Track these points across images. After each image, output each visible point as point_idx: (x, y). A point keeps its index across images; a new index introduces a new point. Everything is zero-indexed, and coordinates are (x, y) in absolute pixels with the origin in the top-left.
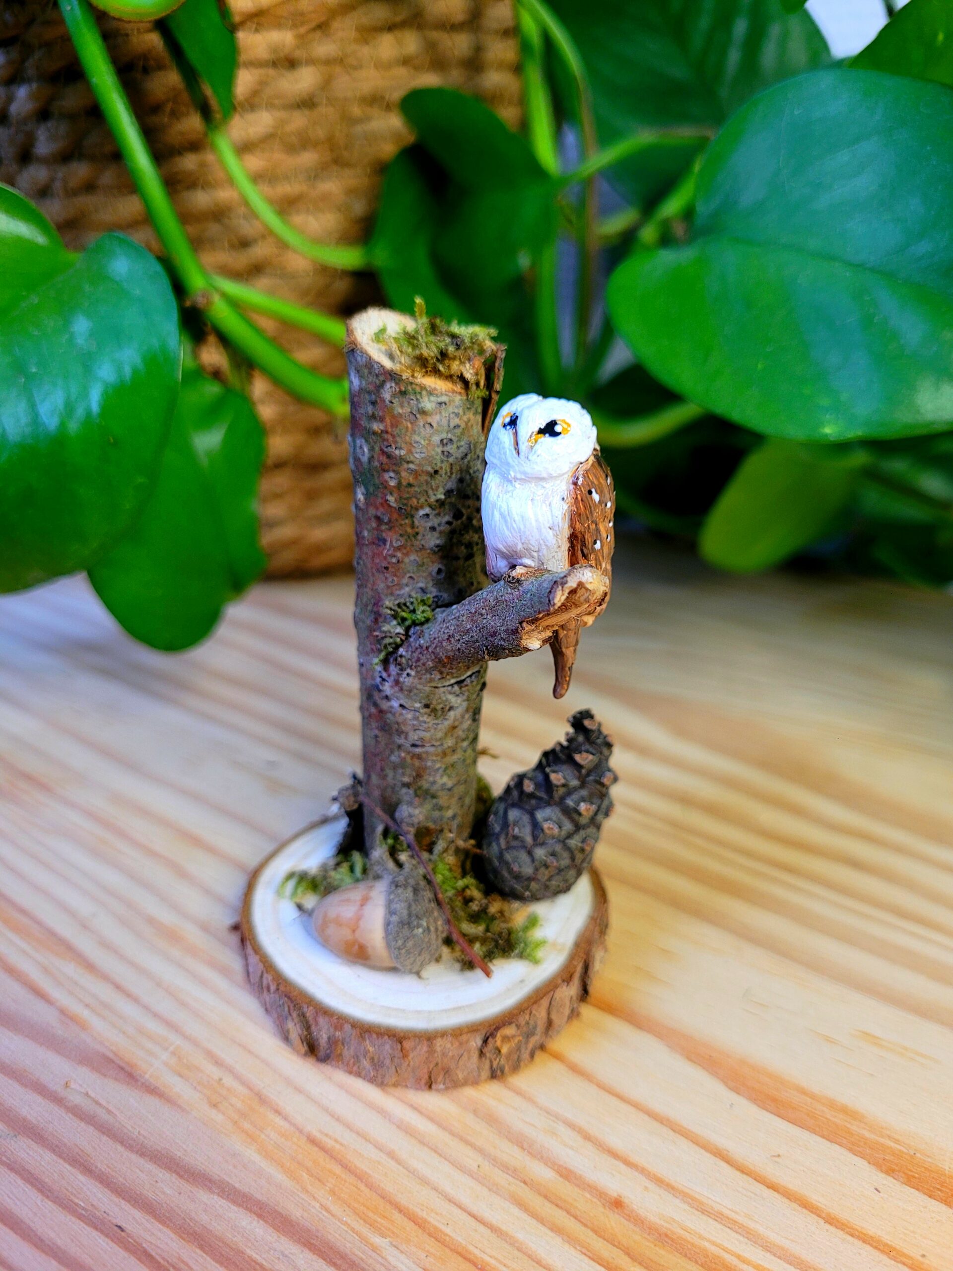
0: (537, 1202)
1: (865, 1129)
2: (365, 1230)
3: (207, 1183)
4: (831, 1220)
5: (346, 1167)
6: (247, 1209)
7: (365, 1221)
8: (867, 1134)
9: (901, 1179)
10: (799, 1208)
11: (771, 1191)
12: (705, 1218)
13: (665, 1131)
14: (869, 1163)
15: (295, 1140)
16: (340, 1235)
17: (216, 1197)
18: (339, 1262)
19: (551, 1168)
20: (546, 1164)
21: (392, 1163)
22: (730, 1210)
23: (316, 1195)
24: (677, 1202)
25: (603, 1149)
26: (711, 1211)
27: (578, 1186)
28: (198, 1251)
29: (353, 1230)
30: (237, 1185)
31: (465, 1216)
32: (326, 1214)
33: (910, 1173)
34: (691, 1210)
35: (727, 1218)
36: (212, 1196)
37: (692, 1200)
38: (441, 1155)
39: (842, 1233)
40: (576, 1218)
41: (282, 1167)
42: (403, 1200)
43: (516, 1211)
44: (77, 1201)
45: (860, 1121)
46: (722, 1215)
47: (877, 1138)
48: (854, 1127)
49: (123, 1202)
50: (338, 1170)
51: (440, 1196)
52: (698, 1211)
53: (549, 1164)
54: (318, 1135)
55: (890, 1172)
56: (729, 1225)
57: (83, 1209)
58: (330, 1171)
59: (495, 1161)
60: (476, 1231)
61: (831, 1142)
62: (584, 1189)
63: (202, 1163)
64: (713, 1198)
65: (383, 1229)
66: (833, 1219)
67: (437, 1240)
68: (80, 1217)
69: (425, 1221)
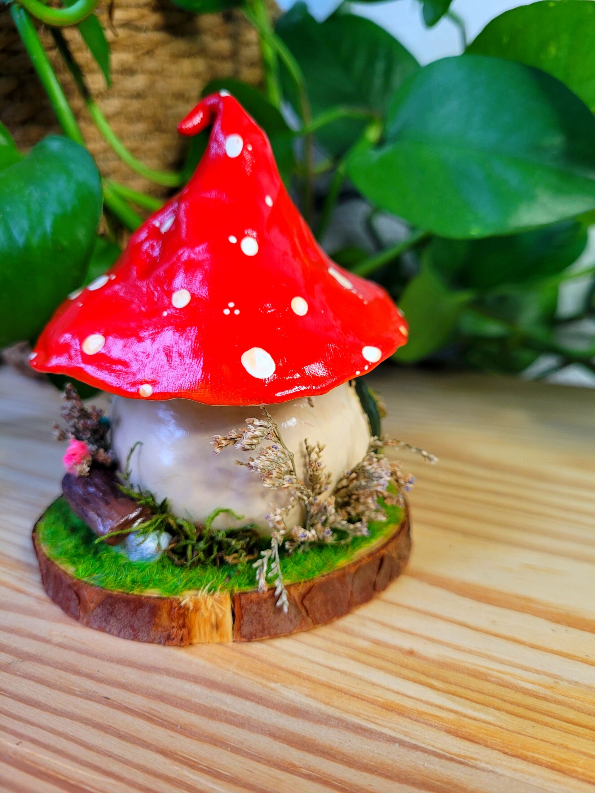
0: (363, 657)
1: (538, 605)
2: (264, 682)
3: (158, 670)
4: (532, 646)
5: (243, 652)
6: (186, 680)
7: (263, 677)
8: (541, 607)
9: (564, 624)
10: (513, 643)
11: (494, 637)
12: (462, 653)
14: (545, 619)
16: (249, 685)
17: (165, 676)
18: (252, 698)
19: (367, 641)
20: (364, 639)
22: (476, 648)
23: (229, 669)
24: (445, 648)
25: (395, 628)
26: (465, 649)
27: (385, 647)
28: (161, 703)
29: (257, 682)
30: (177, 669)
31: (323, 668)
32: (237, 676)
33: (569, 621)
34: (454, 650)
35: (475, 652)
36: (162, 676)
37: (453, 646)
39: (540, 651)
40: (388, 661)
41: (203, 657)
42: (283, 665)
43: (352, 662)
44: (74, 688)
45: (535, 602)
46: (471, 650)
47: (546, 608)
48: (532, 605)
49: (105, 685)
50: (239, 654)
51: (305, 660)
52: (457, 650)
53: (366, 639)
55: (558, 622)
56: (477, 654)
57: (79, 692)
58: (234, 655)
60: (331, 674)
61: (522, 612)
62: (389, 648)
64: (464, 644)
65: (275, 679)
66: (534, 646)
67: (310, 681)
68: (78, 696)
69: (300, 673)
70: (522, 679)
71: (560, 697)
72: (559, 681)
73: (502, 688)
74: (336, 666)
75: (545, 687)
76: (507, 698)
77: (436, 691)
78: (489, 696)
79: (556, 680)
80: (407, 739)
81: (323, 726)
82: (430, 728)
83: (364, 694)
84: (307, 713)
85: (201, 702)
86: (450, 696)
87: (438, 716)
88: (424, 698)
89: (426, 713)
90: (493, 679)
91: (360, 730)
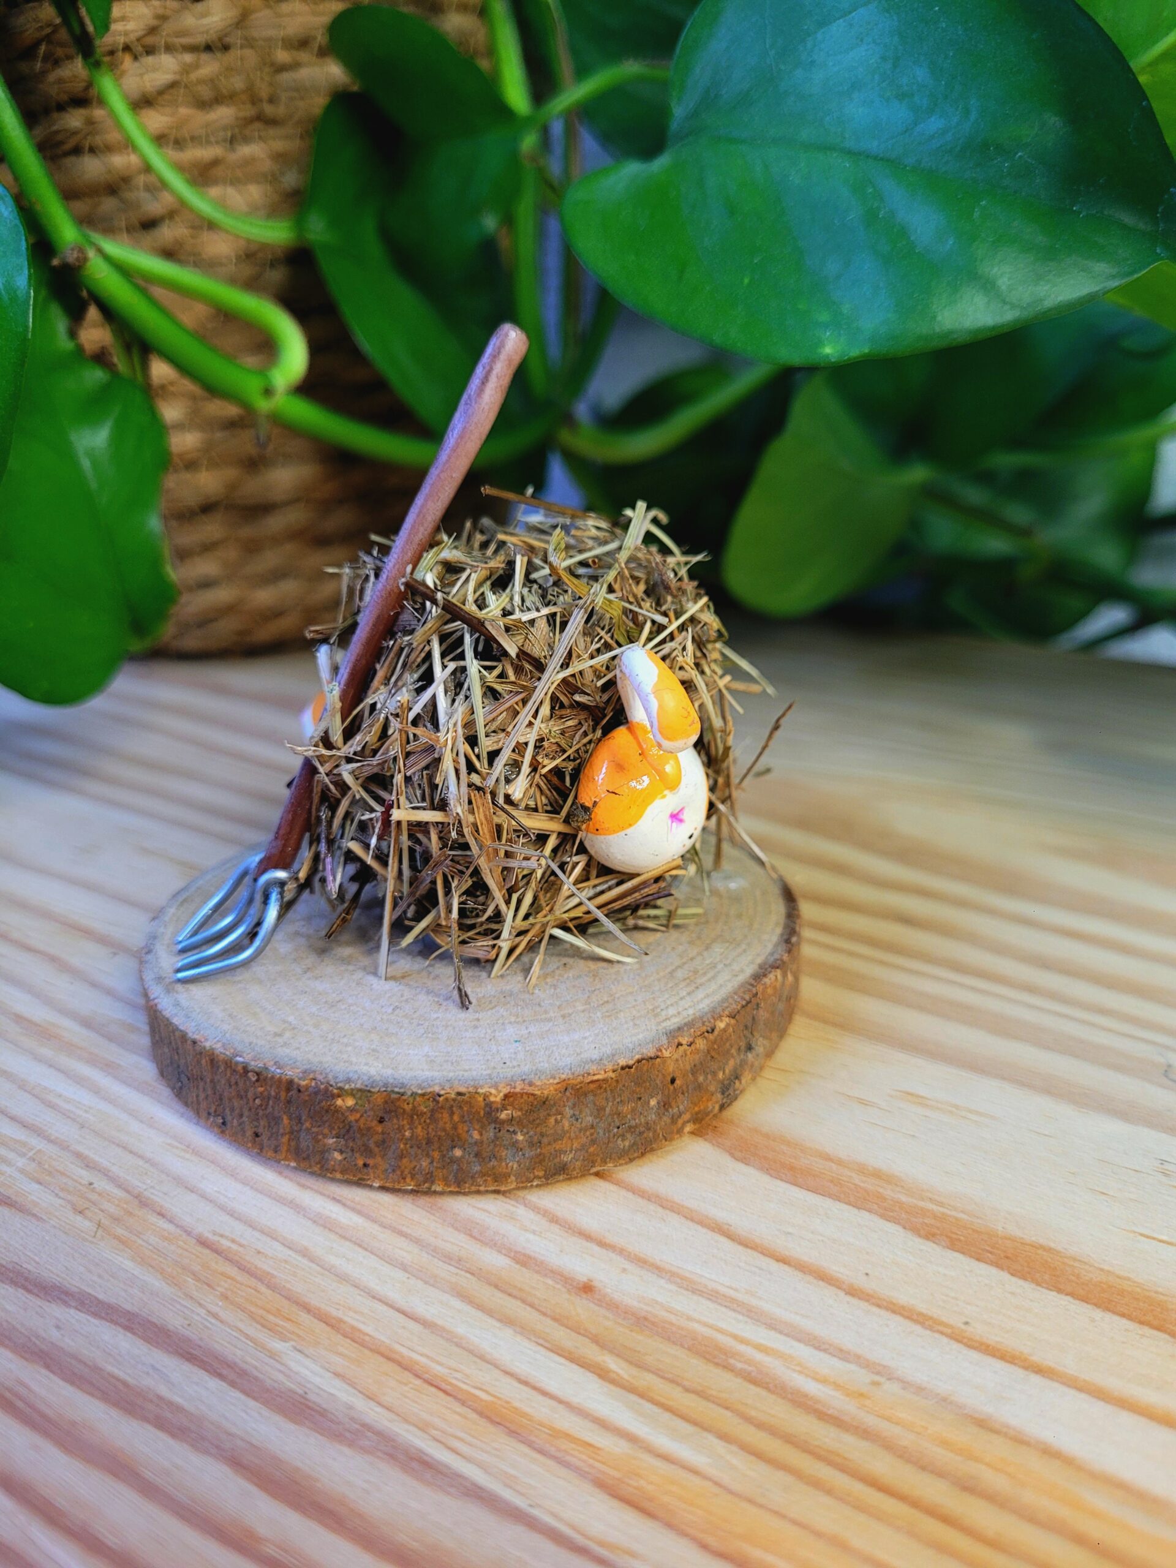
0: (486, 1294)
1: (899, 1192)
2: (262, 1336)
3: (63, 1297)
4: (853, 1292)
5: (242, 1268)
6: (112, 1321)
7: (263, 1326)
8: (903, 1198)
9: (943, 1243)
10: (815, 1281)
11: (781, 1264)
12: (695, 1297)
13: (652, 1207)
14: (905, 1228)
15: (181, 1243)
16: (229, 1343)
17: (72, 1311)
18: (225, 1372)
19: (505, 1255)
20: (500, 1252)
21: (305, 1261)
22: (728, 1287)
23: (202, 1302)
24: (662, 1282)
25: (574, 1231)
26: (705, 1290)
27: (537, 1272)
28: (44, 1371)
29: (247, 1336)
30: (101, 1296)
31: (392, 1313)
32: (213, 1321)
33: (954, 1236)
34: (679, 1290)
35: (723, 1295)
36: (67, 1310)
37: (682, 1279)
38: (366, 1250)
39: (866, 1304)
40: (532, 1306)
41: (161, 1273)
42: (314, 1301)
43: (457, 1303)
45: (896, 1185)
46: (717, 1292)
47: (915, 1201)
48: (888, 1192)
50: (233, 1271)
51: (362, 1293)
52: (688, 1290)
53: (503, 1251)
54: (210, 1236)
55: (930, 1236)
56: (726, 1304)
58: (222, 1274)
59: (435, 1252)
60: (404, 1327)
61: (859, 1208)
62: (546, 1275)
63: (57, 1276)
64: (707, 1275)
65: (285, 1332)
66: (856, 1290)
67: (354, 1341)
69: (341, 1321)
70: (804, 1370)
71: (871, 1421)
72: (882, 1380)
73: (752, 1387)
74: (421, 1309)
75: (848, 1393)
76: (753, 1413)
77: (607, 1384)
78: (719, 1405)
79: (877, 1378)
80: (507, 1494)
81: (346, 1450)
82: (563, 1472)
83: (454, 1381)
84: (323, 1413)
85: (121, 1375)
86: (633, 1398)
87: (590, 1445)
88: (575, 1400)
89: (568, 1436)
90: (739, 1365)
91: (415, 1465)
